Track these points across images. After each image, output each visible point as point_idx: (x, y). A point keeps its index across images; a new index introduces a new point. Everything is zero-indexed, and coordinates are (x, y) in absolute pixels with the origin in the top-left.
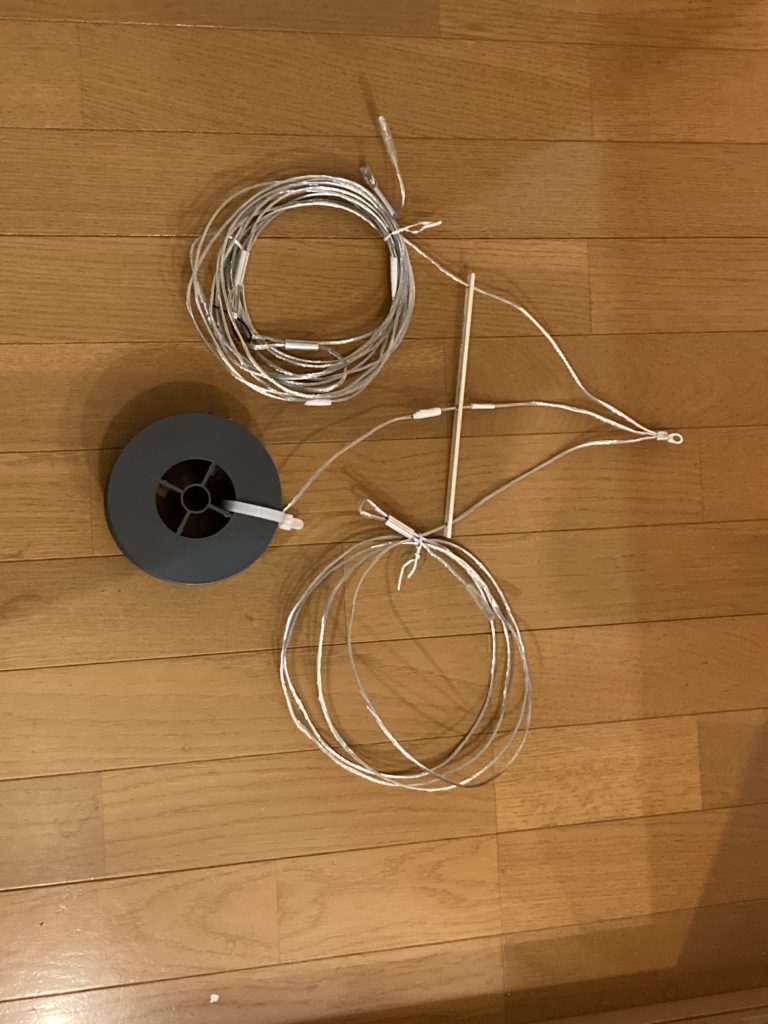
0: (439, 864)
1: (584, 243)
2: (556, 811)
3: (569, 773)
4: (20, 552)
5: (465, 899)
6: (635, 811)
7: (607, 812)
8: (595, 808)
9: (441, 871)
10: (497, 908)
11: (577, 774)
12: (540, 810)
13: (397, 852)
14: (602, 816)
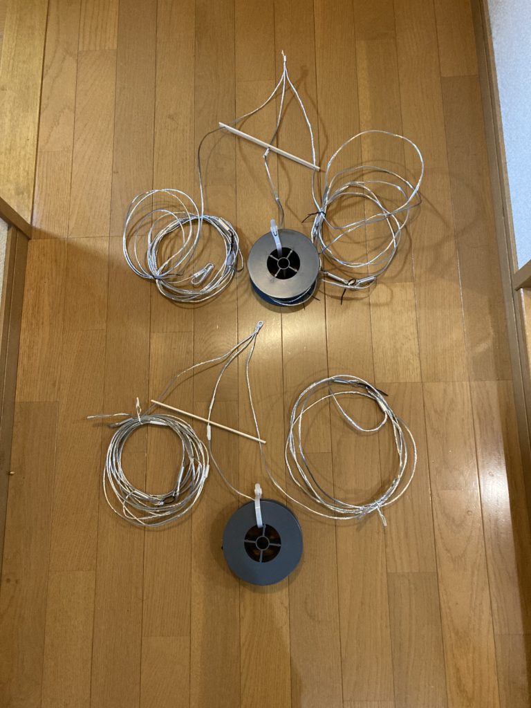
0: (436, 411)
1: (152, 334)
2: (412, 353)
3: (395, 347)
4: (286, 608)
5: (452, 399)
6: (413, 315)
7: (413, 329)
8: (411, 334)
9: (438, 410)
10: (457, 383)
11: (395, 343)
12: (411, 361)
13: (429, 431)
14: (416, 332)
